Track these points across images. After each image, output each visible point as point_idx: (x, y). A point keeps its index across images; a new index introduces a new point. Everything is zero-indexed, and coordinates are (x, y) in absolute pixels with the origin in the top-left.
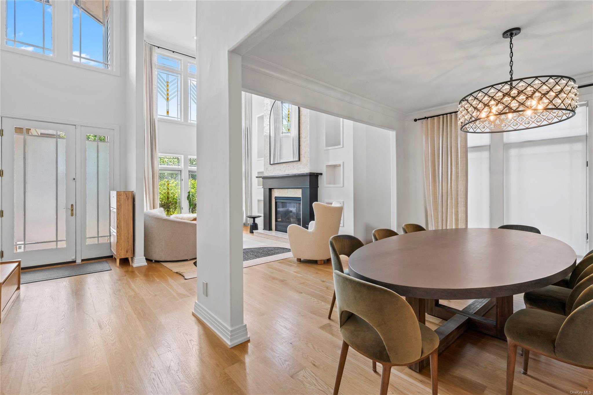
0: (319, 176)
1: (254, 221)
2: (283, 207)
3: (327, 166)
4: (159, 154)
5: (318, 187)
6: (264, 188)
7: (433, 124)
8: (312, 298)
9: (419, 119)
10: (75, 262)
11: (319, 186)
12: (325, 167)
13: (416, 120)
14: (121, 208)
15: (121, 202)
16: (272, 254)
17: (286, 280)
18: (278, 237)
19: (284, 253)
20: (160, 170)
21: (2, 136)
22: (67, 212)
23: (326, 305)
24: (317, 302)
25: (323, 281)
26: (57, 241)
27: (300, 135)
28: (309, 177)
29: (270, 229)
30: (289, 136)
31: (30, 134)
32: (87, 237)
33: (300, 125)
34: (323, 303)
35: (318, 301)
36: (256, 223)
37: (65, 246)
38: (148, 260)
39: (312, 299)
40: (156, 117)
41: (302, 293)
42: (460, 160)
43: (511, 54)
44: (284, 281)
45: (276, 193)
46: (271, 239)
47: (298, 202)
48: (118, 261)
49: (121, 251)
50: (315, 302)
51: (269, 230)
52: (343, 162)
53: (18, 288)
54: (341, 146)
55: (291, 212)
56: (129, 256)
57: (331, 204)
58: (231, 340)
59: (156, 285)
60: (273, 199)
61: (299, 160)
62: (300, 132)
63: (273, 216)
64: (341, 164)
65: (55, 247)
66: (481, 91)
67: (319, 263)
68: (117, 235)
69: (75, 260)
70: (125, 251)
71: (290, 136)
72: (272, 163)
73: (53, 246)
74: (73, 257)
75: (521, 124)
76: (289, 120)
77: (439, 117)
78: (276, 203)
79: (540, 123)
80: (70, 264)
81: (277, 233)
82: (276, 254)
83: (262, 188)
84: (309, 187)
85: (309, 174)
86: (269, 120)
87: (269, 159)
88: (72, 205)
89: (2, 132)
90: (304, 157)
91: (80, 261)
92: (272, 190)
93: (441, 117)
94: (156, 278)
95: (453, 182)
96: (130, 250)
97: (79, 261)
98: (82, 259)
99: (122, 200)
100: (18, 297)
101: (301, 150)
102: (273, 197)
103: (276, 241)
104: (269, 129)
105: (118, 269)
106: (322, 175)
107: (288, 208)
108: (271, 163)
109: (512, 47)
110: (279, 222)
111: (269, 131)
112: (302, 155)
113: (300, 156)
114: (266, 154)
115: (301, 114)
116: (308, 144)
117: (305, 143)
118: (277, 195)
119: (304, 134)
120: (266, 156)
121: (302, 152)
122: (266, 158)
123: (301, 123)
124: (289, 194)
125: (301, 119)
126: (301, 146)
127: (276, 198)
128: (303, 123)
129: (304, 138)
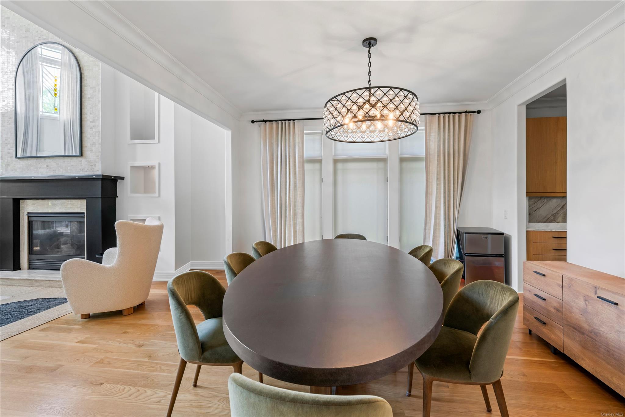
0: (118, 180)
2: (44, 228)
3: (132, 167)
5: (117, 197)
7: (271, 129)
8: (125, 388)
9: (257, 121)
11: (118, 195)
12: (129, 169)
13: (253, 122)
16: (23, 316)
17: (62, 366)
18: (36, 280)
19: (50, 308)
23: (156, 393)
24: (137, 394)
25: (141, 346)
27: (83, 116)
28: (101, 181)
29: (17, 268)
30: (57, 118)
33: (83, 100)
34: (149, 392)
35: (139, 391)
39: (126, 390)
41: (102, 384)
42: (298, 170)
43: (369, 63)
44: (55, 370)
45: (30, 207)
46: (18, 286)
47: (80, 220)
50: (133, 394)
51: (14, 270)
52: (159, 163)
54: (156, 140)
55: (61, 234)
57: (144, 220)
60: (23, 216)
61: (81, 155)
62: (83, 111)
63: (24, 244)
64: (155, 166)
66: (356, 92)
67: (124, 313)
71: (59, 119)
72: (19, 155)
75: (368, 137)
76: (56, 94)
77: (277, 122)
78: (29, 222)
79: (383, 138)
81: (32, 273)
82: (31, 315)
84: (100, 196)
85: (101, 177)
86: (14, 81)
87: (14, 149)
90: (92, 150)
92: (20, 201)
93: (280, 122)
95: (291, 193)
101: (84, 139)
102: (24, 213)
103: (31, 288)
104: (14, 97)
106: (124, 179)
107: (55, 229)
109: (370, 57)
110: (37, 253)
111: (14, 100)
112: (86, 148)
113: (83, 149)
114: (7, 140)
115: (85, 84)
116: (100, 132)
117: (93, 130)
118: (32, 210)
119: (91, 116)
120: (6, 143)
121: (87, 143)
122: (7, 146)
123: (86, 97)
124: (60, 208)
125: (86, 92)
126: (86, 134)
127: (30, 215)
128: (89, 98)
129: (91, 121)
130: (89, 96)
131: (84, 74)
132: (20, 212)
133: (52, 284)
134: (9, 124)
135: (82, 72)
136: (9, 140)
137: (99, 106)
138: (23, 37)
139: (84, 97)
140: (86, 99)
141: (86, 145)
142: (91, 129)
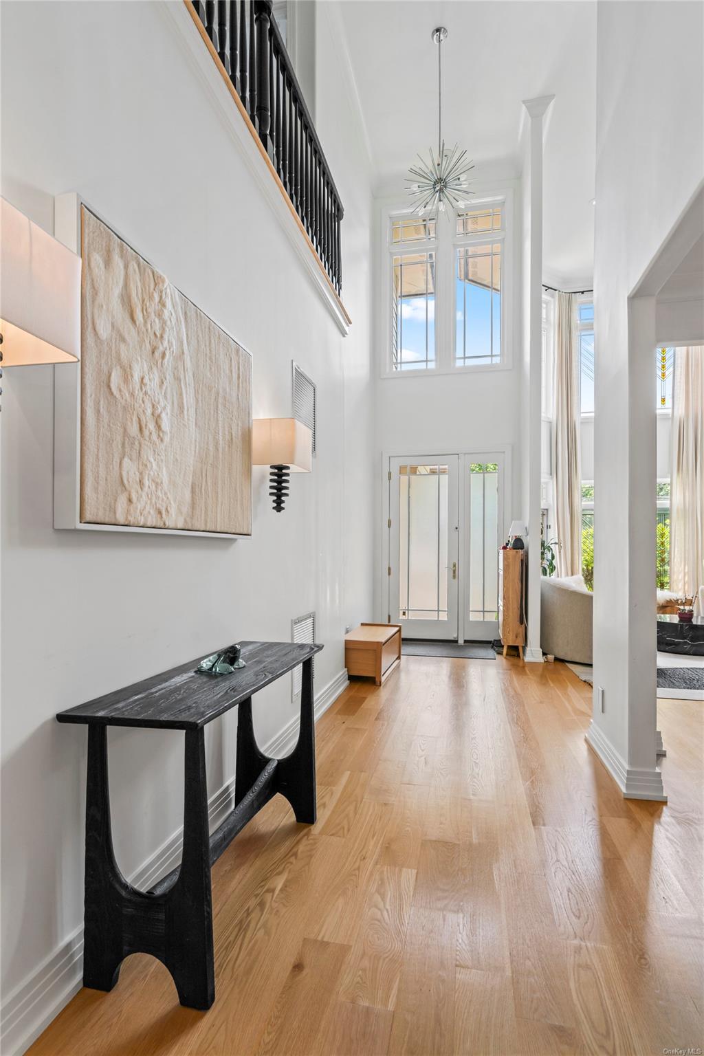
4: (583, 482)
10: (457, 642)
20: (583, 510)
21: (389, 480)
22: (449, 573)
26: (438, 611)
31: (418, 473)
32: (471, 610)
37: (446, 619)
38: (546, 654)
40: (577, 419)
48: (505, 650)
49: (509, 636)
53: (399, 658)
56: (519, 643)
58: (627, 786)
59: (547, 690)
65: (436, 619)
68: (504, 609)
69: (457, 639)
70: (514, 635)
73: (434, 616)
74: (455, 636)
80: (451, 644)
88: (454, 565)
89: (390, 474)
91: (463, 642)
94: (550, 682)
96: (521, 635)
97: (461, 642)
98: (465, 639)
100: (398, 666)
105: (504, 660)
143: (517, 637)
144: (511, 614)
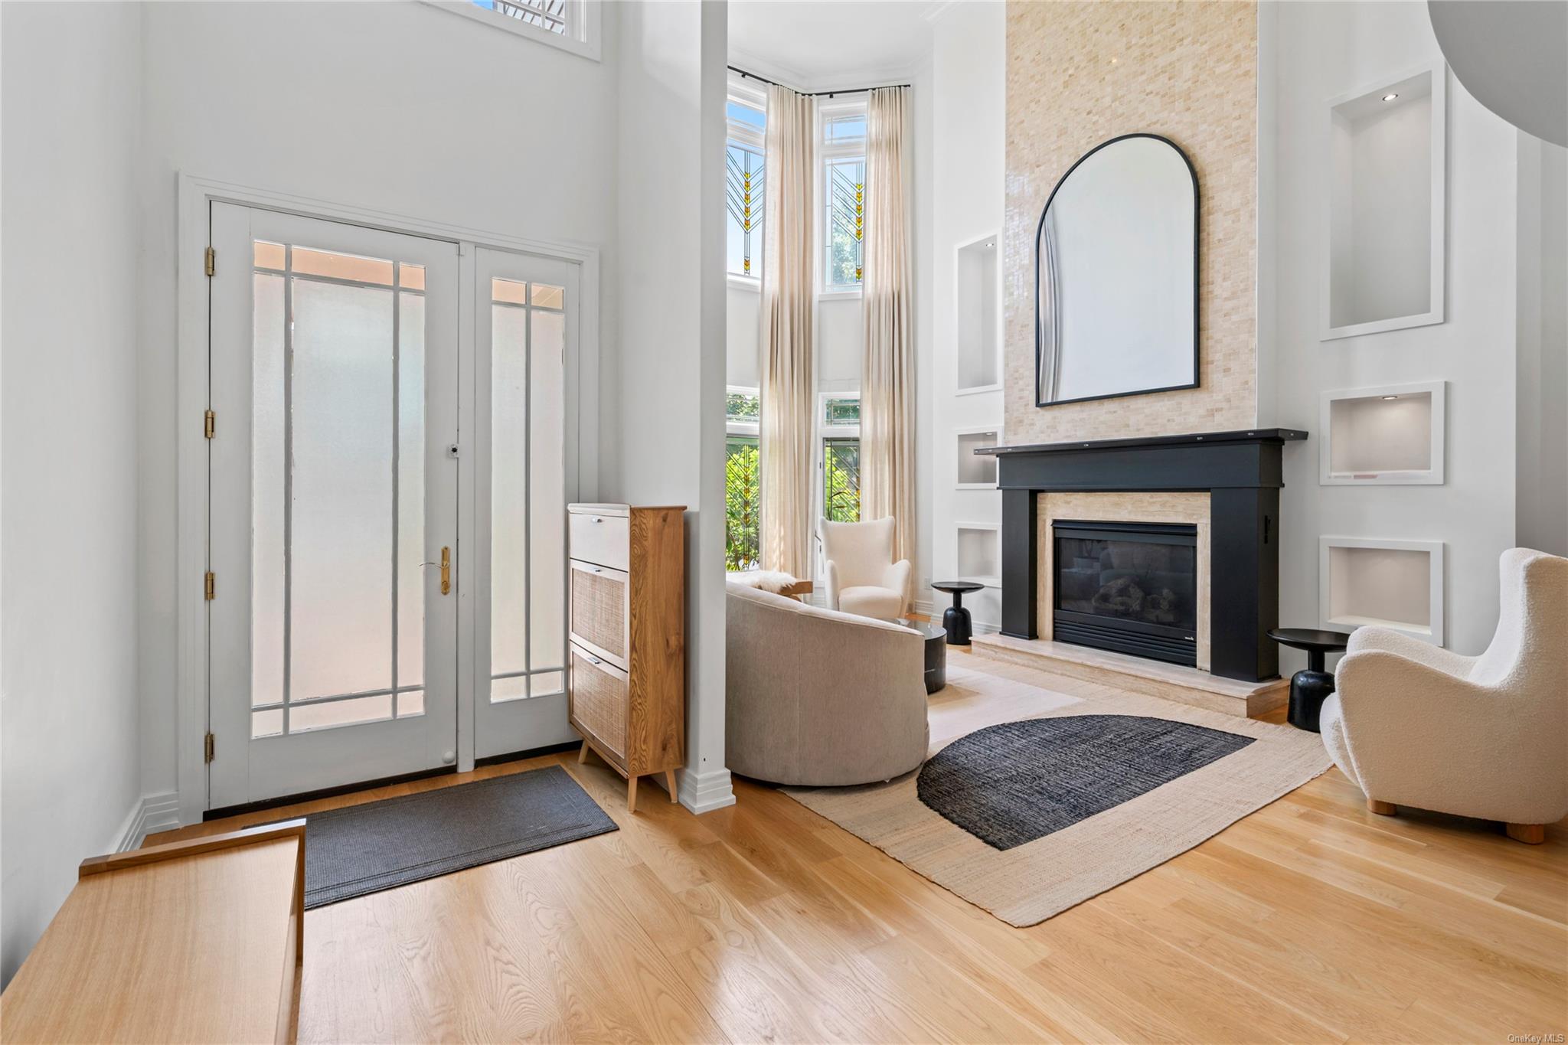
0: (1290, 441)
1: (957, 601)
2: (1087, 559)
3: (1334, 402)
5: (1283, 486)
6: (1004, 491)
10: (451, 770)
12: (1326, 408)
14: (646, 566)
15: (646, 543)
21: (210, 276)
22: (427, 575)
26: (395, 691)
27: (1204, 290)
28: (1259, 446)
29: (1033, 634)
32: (494, 673)
33: (1204, 249)
36: (965, 610)
37: (419, 709)
38: (741, 780)
45: (1058, 507)
48: (633, 785)
49: (644, 747)
51: (1035, 639)
52: (1447, 386)
54: (1436, 313)
56: (670, 764)
60: (1044, 526)
61: (1197, 384)
62: (1203, 276)
63: (1044, 587)
64: (1430, 391)
65: (387, 714)
68: (631, 680)
69: (454, 763)
70: (659, 743)
72: (1045, 400)
73: (379, 710)
74: (449, 755)
78: (1057, 542)
80: (437, 780)
83: (998, 488)
86: (1033, 247)
87: (1033, 388)
88: (445, 552)
89: (211, 257)
90: (1227, 370)
91: (471, 768)
92: (1040, 496)
96: (674, 742)
97: (466, 766)
98: (476, 758)
99: (650, 534)
101: (1206, 344)
102: (1045, 521)
104: (1034, 280)
106: (1306, 439)
108: (1043, 401)
112: (1210, 366)
113: (1202, 370)
114: (1017, 372)
115: (1208, 208)
116: (1253, 320)
117: (1233, 317)
118: (1064, 516)
119: (1227, 284)
120: (1016, 379)
121: (1214, 353)
122: (1017, 383)
123: (1211, 240)
124: (1130, 512)
125: (1211, 229)
126: (1210, 331)
127: (1057, 524)
128: (1220, 240)
129: (1225, 298)
130: (1221, 236)
131: (1205, 185)
132: (1038, 518)
133: (1143, 686)
134: (1021, 338)
135: (1201, 182)
136: (1021, 370)
137: (1251, 252)
138: (1053, 151)
139: (1206, 241)
140: (1211, 246)
141: (1210, 359)
142: (1225, 316)
143: (664, 749)
144: (650, 689)
